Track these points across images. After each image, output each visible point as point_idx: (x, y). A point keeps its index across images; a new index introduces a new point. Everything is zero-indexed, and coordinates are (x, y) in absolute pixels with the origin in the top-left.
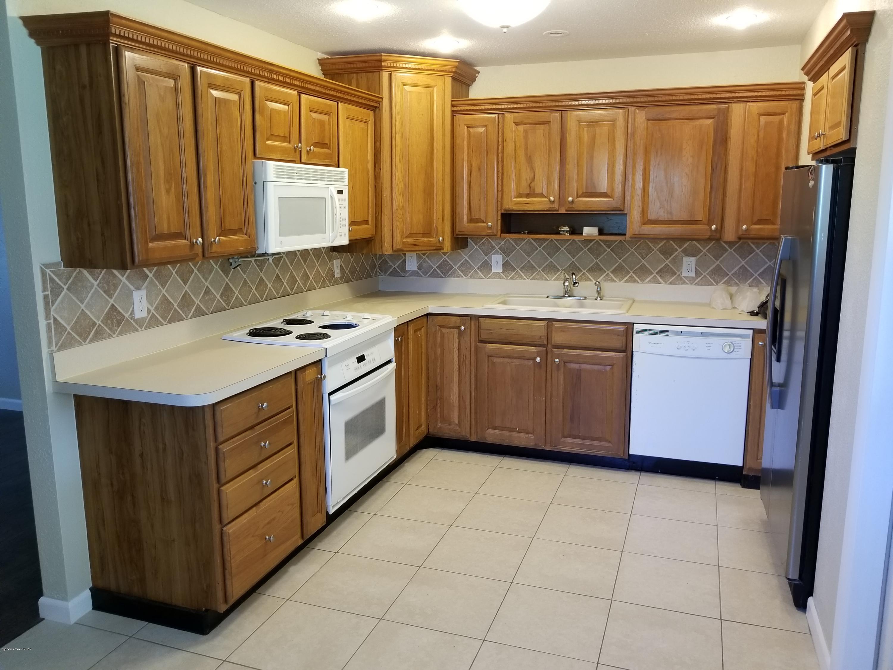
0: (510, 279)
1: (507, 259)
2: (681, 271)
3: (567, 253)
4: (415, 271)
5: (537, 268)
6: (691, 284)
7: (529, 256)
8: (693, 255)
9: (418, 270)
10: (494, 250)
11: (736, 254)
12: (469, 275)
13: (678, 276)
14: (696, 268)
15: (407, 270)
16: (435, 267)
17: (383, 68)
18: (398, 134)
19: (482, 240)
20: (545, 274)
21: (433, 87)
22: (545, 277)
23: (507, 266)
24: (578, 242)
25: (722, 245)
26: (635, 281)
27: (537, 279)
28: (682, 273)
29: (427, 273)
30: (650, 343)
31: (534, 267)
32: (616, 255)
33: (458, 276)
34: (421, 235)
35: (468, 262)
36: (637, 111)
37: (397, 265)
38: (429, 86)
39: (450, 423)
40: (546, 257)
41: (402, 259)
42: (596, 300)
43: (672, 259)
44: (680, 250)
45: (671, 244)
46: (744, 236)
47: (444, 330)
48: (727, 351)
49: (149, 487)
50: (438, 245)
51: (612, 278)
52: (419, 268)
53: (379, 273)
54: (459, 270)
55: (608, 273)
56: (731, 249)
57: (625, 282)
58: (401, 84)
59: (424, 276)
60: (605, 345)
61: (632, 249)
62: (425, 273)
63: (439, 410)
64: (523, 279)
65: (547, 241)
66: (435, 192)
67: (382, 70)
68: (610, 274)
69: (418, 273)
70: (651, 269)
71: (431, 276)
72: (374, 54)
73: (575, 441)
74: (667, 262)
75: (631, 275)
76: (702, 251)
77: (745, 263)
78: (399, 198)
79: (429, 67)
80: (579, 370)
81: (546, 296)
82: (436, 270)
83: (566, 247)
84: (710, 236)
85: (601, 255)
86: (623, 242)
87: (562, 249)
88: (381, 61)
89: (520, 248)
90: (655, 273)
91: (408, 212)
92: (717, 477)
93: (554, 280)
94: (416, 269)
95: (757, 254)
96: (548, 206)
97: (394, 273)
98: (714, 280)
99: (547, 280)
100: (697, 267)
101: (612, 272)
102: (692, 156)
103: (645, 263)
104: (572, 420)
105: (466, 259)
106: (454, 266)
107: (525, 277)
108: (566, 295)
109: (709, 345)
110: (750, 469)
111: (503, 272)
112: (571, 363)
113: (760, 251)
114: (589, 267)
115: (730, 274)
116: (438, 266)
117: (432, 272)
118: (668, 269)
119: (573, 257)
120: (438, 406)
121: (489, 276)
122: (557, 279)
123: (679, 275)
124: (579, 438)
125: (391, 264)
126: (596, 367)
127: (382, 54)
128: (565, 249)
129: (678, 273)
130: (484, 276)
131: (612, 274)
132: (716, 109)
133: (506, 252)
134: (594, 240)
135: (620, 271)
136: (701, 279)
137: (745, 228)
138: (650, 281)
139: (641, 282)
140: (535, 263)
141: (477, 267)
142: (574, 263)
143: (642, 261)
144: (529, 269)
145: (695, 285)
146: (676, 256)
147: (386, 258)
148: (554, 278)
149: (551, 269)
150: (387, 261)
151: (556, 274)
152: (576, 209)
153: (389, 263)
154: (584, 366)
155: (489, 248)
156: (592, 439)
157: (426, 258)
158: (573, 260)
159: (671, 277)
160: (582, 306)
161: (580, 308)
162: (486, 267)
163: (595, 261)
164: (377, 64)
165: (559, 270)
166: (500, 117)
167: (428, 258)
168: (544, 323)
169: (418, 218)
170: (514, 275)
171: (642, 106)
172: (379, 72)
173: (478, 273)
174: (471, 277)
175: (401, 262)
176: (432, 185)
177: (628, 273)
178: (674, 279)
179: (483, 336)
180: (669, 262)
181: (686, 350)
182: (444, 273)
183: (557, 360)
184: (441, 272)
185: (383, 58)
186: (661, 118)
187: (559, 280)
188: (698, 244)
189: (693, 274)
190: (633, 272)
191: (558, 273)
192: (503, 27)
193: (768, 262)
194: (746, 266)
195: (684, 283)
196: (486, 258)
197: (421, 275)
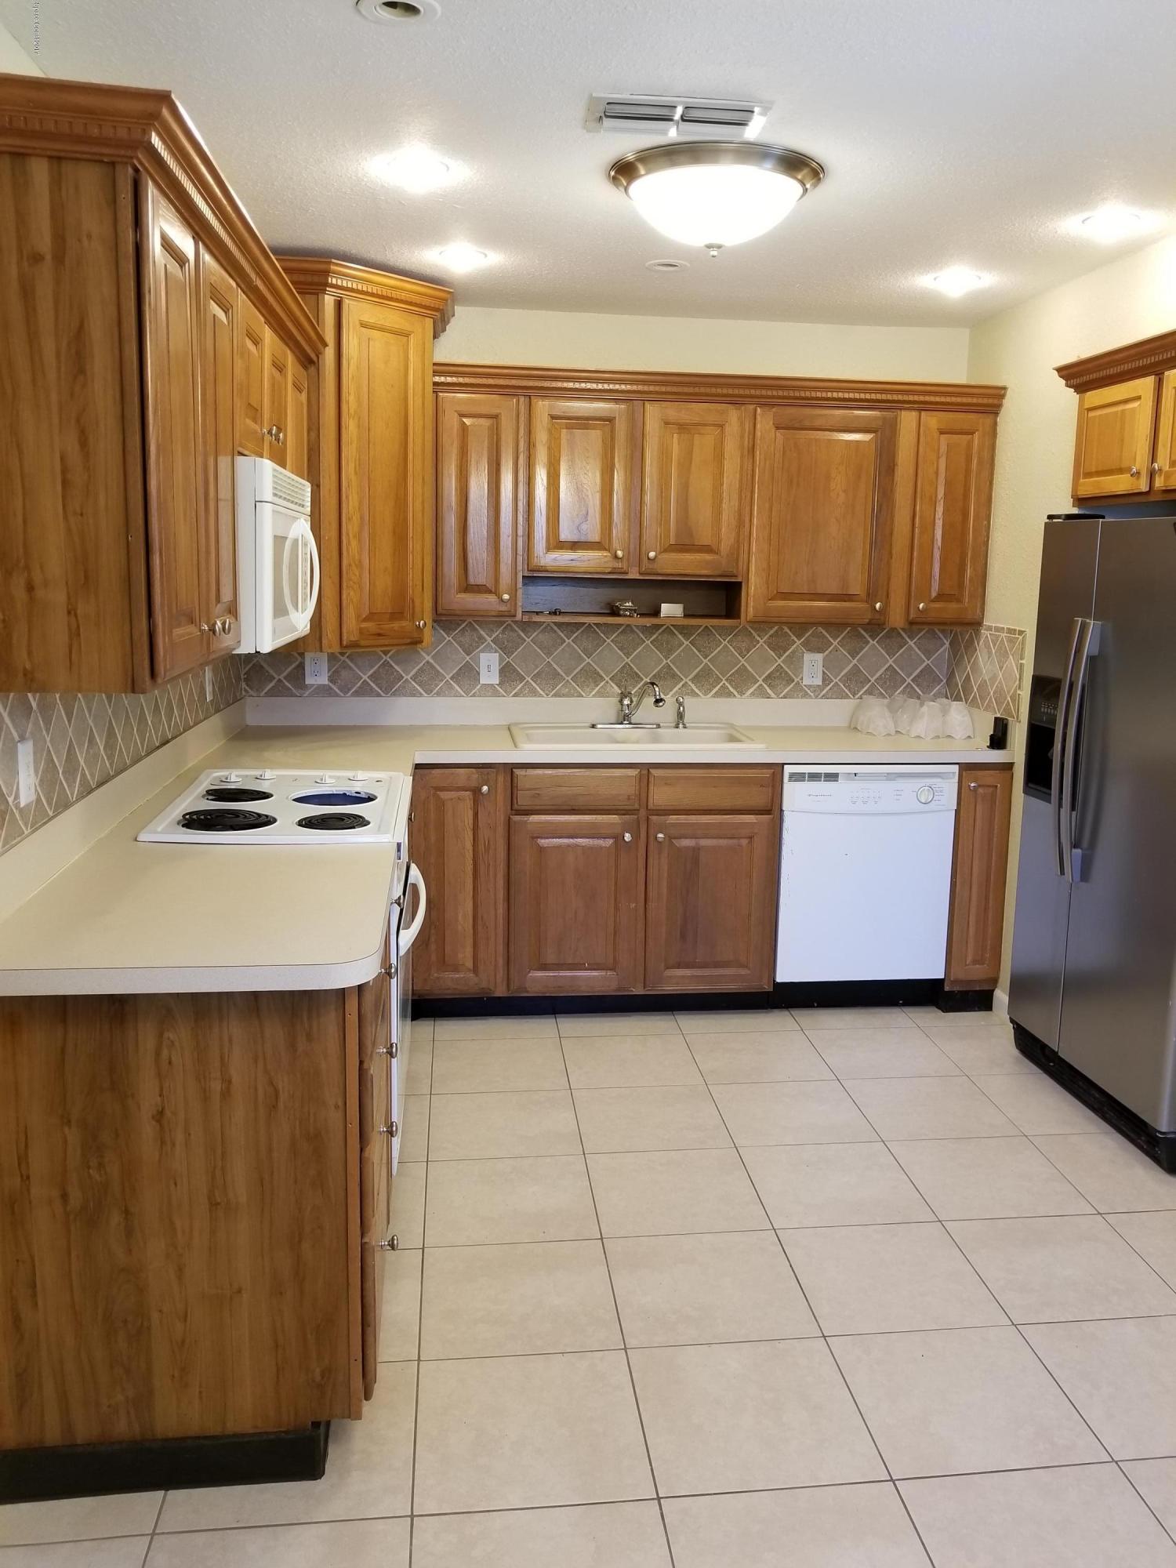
0: (514, 696)
1: (508, 659)
2: (800, 677)
3: (616, 649)
4: (324, 685)
5: (564, 675)
6: (816, 697)
7: (549, 654)
8: (819, 650)
9: (330, 684)
10: (483, 643)
11: (880, 648)
12: (435, 691)
13: (796, 684)
14: (823, 672)
15: (306, 683)
16: (365, 677)
17: (328, 289)
18: (353, 419)
19: (461, 625)
20: (578, 685)
21: (407, 335)
22: (578, 692)
23: (508, 674)
24: (634, 628)
25: (860, 633)
26: (730, 695)
27: (564, 696)
28: (802, 679)
29: (349, 690)
30: (810, 795)
31: (559, 674)
32: (699, 651)
33: (414, 694)
34: (388, 616)
35: (432, 667)
36: (759, 409)
37: (285, 674)
38: (402, 331)
39: (456, 968)
40: (580, 656)
41: (295, 662)
42: (677, 727)
43: (787, 656)
44: (798, 642)
45: (786, 632)
46: (919, 620)
47: (444, 795)
48: (923, 801)
49: (176, 1184)
50: (415, 635)
51: (692, 690)
52: (331, 679)
53: (246, 691)
54: (416, 682)
55: (686, 682)
56: (873, 640)
57: (714, 697)
58: (357, 323)
59: (342, 695)
60: (739, 803)
61: (724, 640)
62: (345, 689)
63: (433, 947)
64: (539, 697)
65: (581, 627)
66: (410, 535)
67: (324, 292)
68: (690, 683)
69: (331, 689)
70: (755, 674)
71: (357, 694)
72: (316, 259)
73: (688, 972)
74: (779, 661)
75: (724, 684)
76: (832, 644)
77: (893, 662)
78: (354, 543)
79: (403, 296)
80: (696, 850)
81: (588, 725)
82: (367, 683)
83: (615, 637)
84: (871, 620)
85: (675, 652)
86: (711, 628)
87: (608, 641)
88: (326, 273)
89: (531, 640)
90: (760, 680)
91: (367, 571)
92: (901, 1002)
93: (594, 696)
94: (327, 682)
95: (910, 648)
96: (611, 566)
97: (278, 691)
98: (849, 690)
99: (583, 697)
100: (825, 671)
101: (692, 680)
102: (844, 491)
103: (746, 664)
104: (683, 936)
105: (428, 662)
106: (404, 675)
107: (541, 692)
108: (626, 722)
109: (898, 793)
110: (956, 982)
111: (501, 684)
112: (680, 838)
113: (915, 643)
114: (654, 673)
115: (873, 680)
116: (371, 675)
117: (359, 687)
118: (781, 674)
119: (628, 655)
120: (433, 939)
121: (474, 691)
122: (600, 694)
123: (798, 683)
124: (693, 967)
125: (272, 672)
126: (723, 842)
127: (333, 261)
128: (612, 641)
129: (796, 680)
130: (464, 692)
131: (693, 683)
132: (879, 417)
133: (505, 649)
134: (663, 625)
135: (705, 679)
136: (830, 689)
137: (923, 608)
138: (753, 694)
139: (739, 696)
140: (561, 666)
141: (452, 674)
142: (629, 665)
143: (740, 661)
144: (549, 679)
145: (821, 698)
146: (793, 652)
147: (260, 660)
148: (593, 693)
149: (590, 677)
150: (262, 667)
151: (597, 686)
152: (660, 571)
153: (267, 672)
154: (704, 842)
155: (474, 639)
156: (717, 965)
157: (347, 660)
158: (627, 660)
159: (785, 686)
160: (656, 740)
161: (653, 743)
162: (468, 675)
163: (665, 661)
164: (316, 279)
165: (602, 679)
166: (521, 403)
167: (352, 660)
168: (633, 772)
169: (384, 582)
170: (521, 689)
171: (767, 403)
172: (317, 294)
173: (452, 688)
174: (438, 694)
175: (294, 669)
176: (405, 520)
177: (718, 680)
178: (791, 690)
179: (523, 801)
180: (782, 662)
181: (865, 803)
182: (383, 689)
183: (660, 835)
184: (379, 687)
185: (333, 267)
186: (796, 425)
187: (603, 697)
188: (826, 631)
189: (819, 681)
190: (727, 680)
191: (602, 684)
192: (709, 247)
193: (926, 660)
194: (894, 666)
195: (806, 695)
196: (468, 658)
197: (336, 692)
